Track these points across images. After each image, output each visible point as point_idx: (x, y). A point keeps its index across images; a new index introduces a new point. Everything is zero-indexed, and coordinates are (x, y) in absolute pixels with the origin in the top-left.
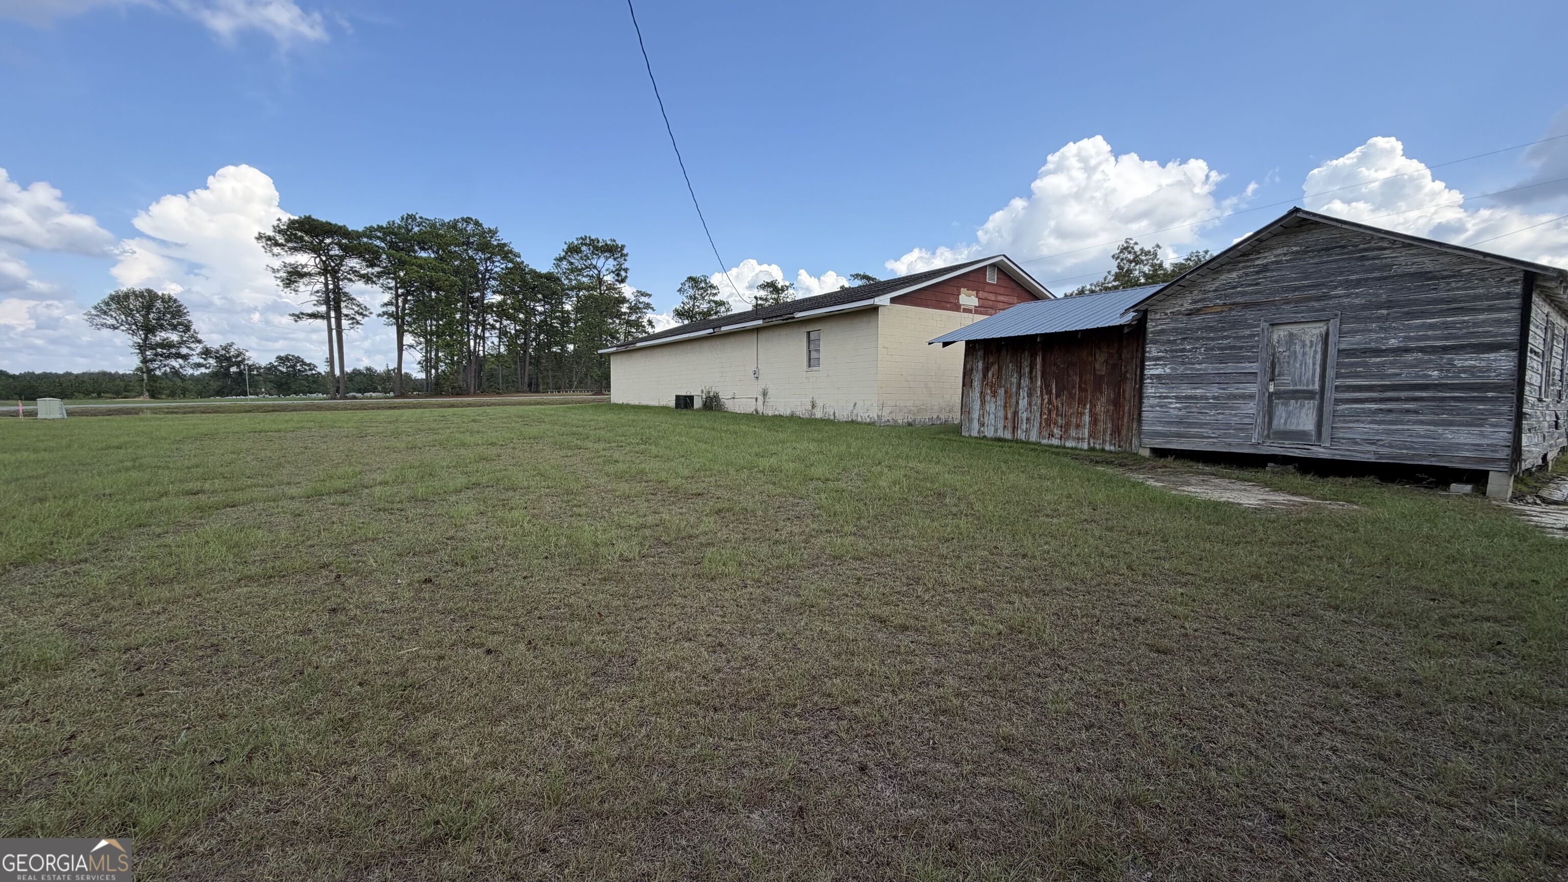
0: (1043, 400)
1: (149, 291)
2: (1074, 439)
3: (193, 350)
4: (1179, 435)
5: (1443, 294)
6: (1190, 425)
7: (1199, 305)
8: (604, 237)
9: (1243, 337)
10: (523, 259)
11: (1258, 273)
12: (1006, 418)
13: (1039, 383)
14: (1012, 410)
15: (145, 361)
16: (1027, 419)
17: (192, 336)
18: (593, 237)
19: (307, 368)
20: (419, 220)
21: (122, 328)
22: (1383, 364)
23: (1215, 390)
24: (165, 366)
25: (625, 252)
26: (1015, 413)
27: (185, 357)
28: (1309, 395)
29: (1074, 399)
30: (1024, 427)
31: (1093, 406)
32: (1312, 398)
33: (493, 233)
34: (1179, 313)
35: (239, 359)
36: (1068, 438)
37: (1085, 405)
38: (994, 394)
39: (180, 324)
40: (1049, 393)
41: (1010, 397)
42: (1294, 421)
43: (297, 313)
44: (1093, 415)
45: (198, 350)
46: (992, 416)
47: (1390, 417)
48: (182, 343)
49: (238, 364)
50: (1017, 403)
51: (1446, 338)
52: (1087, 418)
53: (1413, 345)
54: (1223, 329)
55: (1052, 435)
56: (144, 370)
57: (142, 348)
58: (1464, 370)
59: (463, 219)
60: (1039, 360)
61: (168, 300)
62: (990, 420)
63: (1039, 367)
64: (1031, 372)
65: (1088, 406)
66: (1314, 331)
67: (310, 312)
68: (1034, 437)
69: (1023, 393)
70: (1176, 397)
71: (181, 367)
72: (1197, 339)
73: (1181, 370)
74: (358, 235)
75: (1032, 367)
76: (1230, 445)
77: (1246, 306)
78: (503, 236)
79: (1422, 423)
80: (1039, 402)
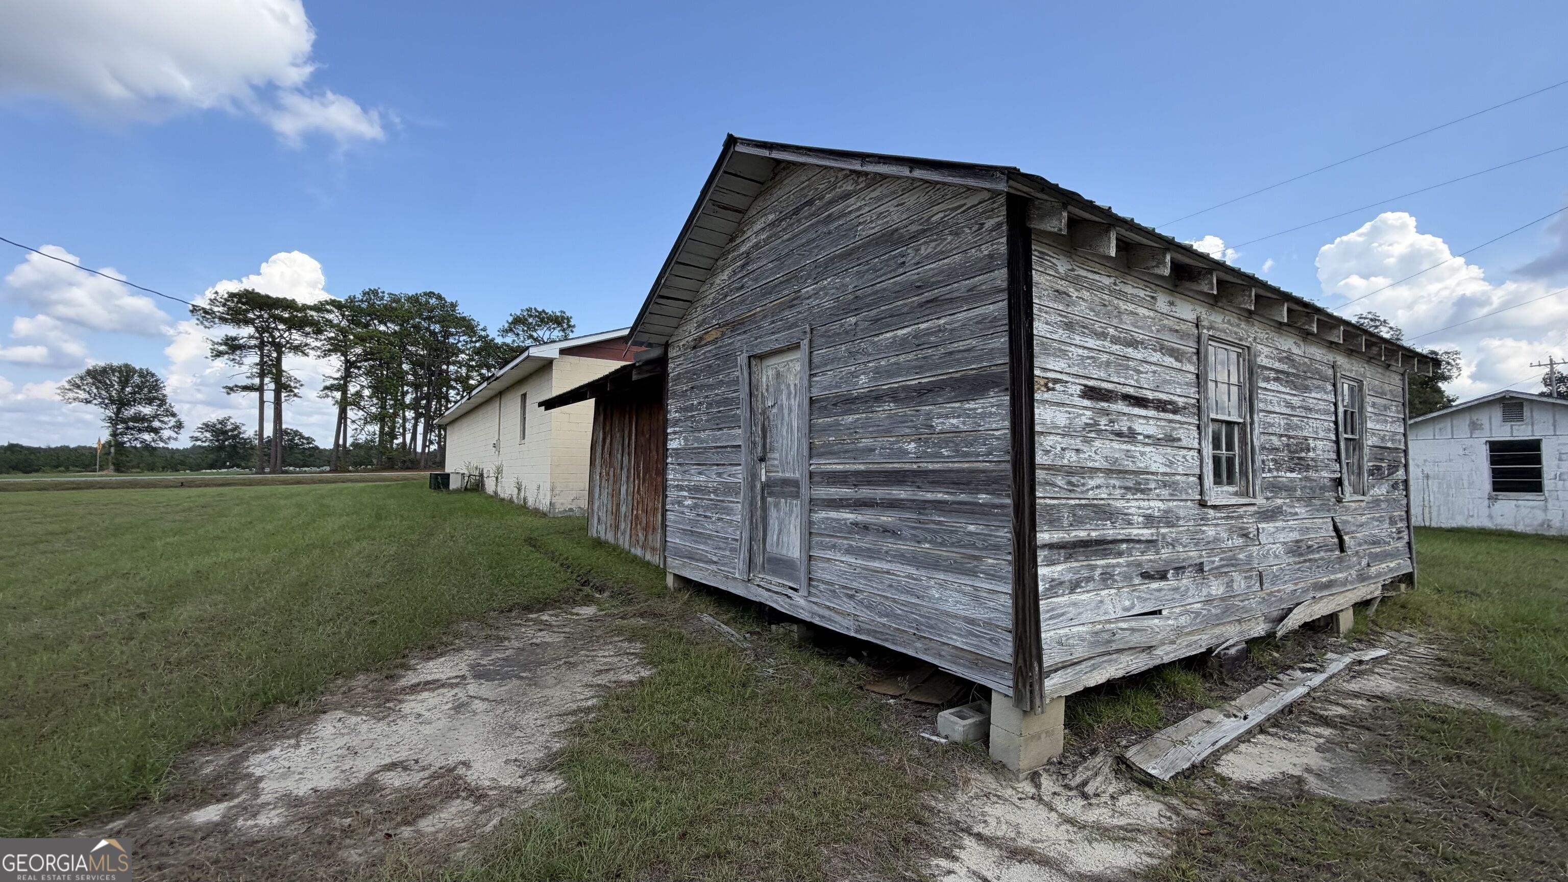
1: (127, 366)
3: (165, 423)
8: (552, 308)
10: (488, 332)
15: (114, 435)
17: (167, 410)
18: (540, 310)
19: (305, 441)
20: (381, 294)
21: (95, 402)
24: (136, 439)
25: (572, 323)
27: (156, 431)
33: (453, 306)
35: (236, 433)
39: (155, 398)
42: (784, 539)
43: (231, 385)
45: (172, 424)
47: (868, 541)
48: (156, 416)
49: (234, 437)
56: (113, 443)
57: (114, 421)
59: (425, 294)
61: (145, 375)
67: (244, 384)
71: (154, 441)
74: (305, 308)
78: (463, 310)
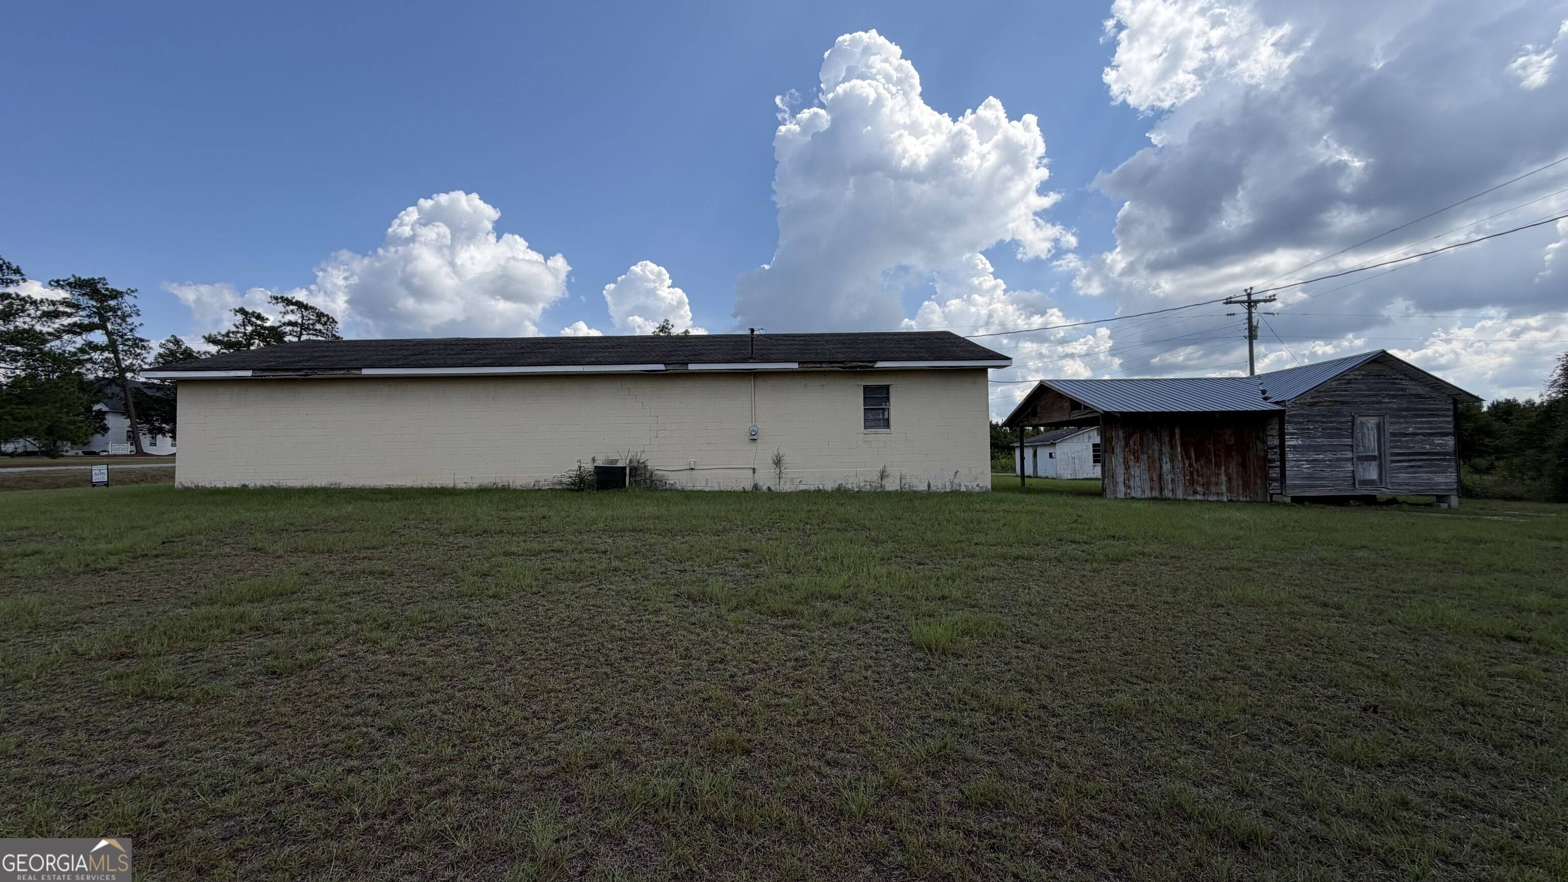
0: (1184, 464)
2: (1214, 494)
4: (1310, 486)
5: (1427, 406)
6: (1317, 479)
7: (1316, 400)
9: (1342, 422)
11: (1346, 384)
12: (1152, 480)
13: (1179, 450)
14: (1157, 472)
16: (1172, 480)
22: (1407, 441)
23: (1329, 456)
26: (1160, 476)
28: (1373, 458)
29: (1211, 462)
30: (1170, 487)
31: (1227, 468)
32: (1375, 460)
34: (1304, 404)
36: (1209, 495)
37: (1220, 468)
38: (1137, 459)
40: (1189, 458)
41: (1153, 461)
42: (1367, 474)
44: (1227, 474)
46: (1137, 479)
47: (1412, 470)
50: (1161, 467)
51: (1430, 429)
52: (1223, 478)
53: (1418, 431)
54: (1331, 417)
55: (1195, 492)
58: (1439, 445)
60: (1177, 432)
62: (1136, 482)
63: (1177, 437)
64: (1170, 441)
65: (1223, 468)
66: (1372, 422)
68: (1180, 494)
69: (1166, 459)
70: (1306, 461)
72: (1317, 422)
73: (1308, 442)
75: (1172, 436)
76: (1340, 490)
77: (1343, 403)
79: (1425, 472)
80: (1181, 466)
